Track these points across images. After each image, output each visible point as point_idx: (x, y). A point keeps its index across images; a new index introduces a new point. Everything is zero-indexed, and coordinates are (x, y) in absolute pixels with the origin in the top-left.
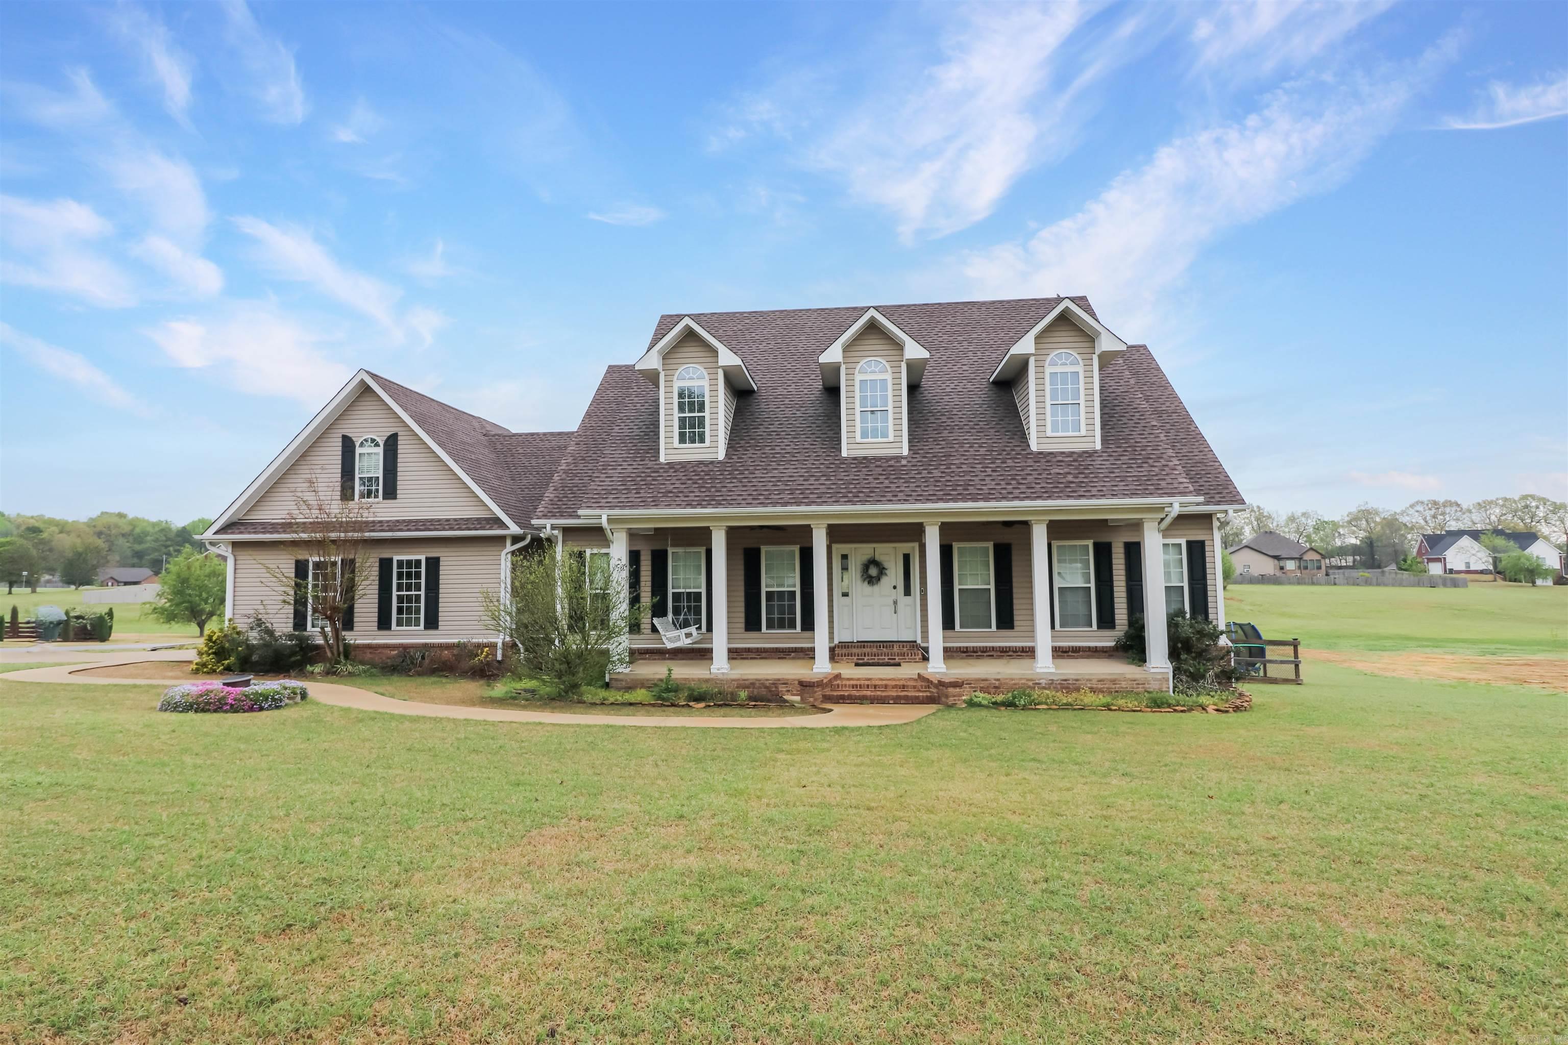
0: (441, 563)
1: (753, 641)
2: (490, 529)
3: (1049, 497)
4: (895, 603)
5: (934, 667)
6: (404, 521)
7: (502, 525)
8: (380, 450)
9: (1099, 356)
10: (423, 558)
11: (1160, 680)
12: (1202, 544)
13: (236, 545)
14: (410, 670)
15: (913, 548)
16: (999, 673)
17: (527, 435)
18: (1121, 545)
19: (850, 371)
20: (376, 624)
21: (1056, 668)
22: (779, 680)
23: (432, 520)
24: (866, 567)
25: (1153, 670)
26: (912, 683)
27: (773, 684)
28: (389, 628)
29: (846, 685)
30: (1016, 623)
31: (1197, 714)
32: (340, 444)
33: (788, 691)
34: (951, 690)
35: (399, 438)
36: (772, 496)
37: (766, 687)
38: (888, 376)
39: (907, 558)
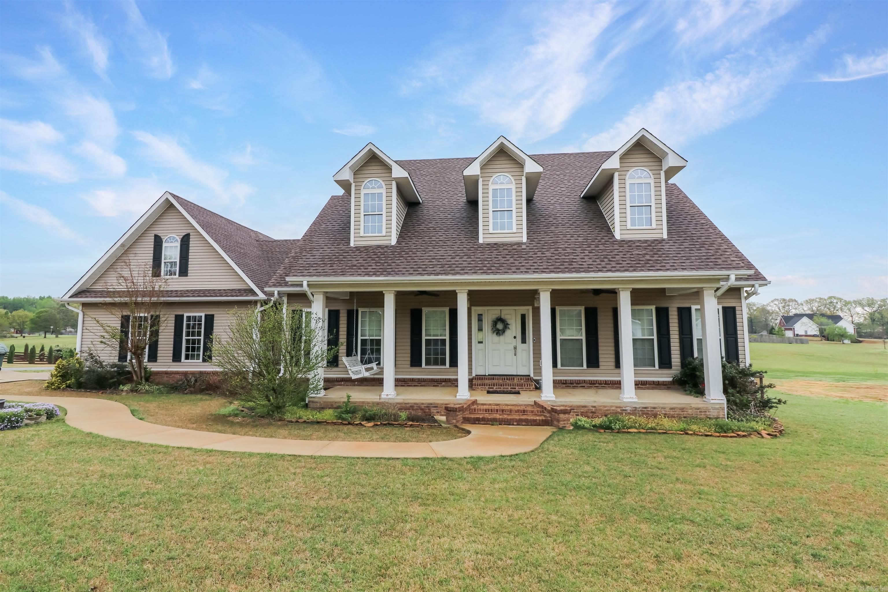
0: (215, 319)
1: (415, 374)
2: (246, 296)
3: (634, 270)
4: (515, 348)
5: (546, 396)
6: (192, 290)
7: (254, 293)
8: (178, 244)
9: (666, 172)
10: (203, 315)
11: (717, 409)
12: (734, 309)
13: (85, 305)
14: (186, 389)
15: (528, 310)
16: (595, 402)
17: (283, 241)
18: (676, 309)
19: (486, 183)
20: (171, 358)
21: (638, 398)
22: (431, 404)
23: (209, 290)
24: (495, 323)
25: (712, 402)
26: (529, 409)
27: (427, 407)
28: (180, 361)
29: (480, 410)
30: (601, 364)
31: (755, 438)
32: (153, 240)
33: (438, 412)
34: (562, 416)
35: (191, 237)
36: (428, 269)
37: (422, 409)
38: (513, 186)
39: (523, 317)
